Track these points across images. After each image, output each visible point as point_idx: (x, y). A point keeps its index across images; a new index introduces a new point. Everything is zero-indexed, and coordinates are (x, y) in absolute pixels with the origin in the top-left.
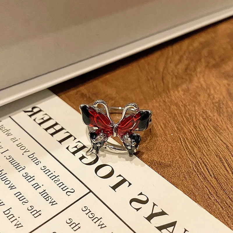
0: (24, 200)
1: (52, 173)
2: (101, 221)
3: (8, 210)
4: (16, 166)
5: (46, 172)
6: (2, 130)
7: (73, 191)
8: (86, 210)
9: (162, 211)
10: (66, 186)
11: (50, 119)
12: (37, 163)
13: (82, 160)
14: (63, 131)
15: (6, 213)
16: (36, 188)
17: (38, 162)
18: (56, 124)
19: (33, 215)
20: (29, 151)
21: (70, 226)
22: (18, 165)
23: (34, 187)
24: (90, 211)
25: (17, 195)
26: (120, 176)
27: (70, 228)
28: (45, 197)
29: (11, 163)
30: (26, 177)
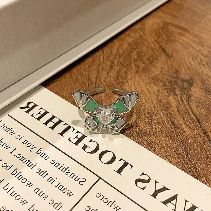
0: (44, 196)
1: (62, 166)
2: (115, 204)
3: (32, 207)
4: (28, 164)
5: (56, 166)
6: (5, 130)
7: (85, 180)
8: (99, 195)
9: (163, 187)
10: (77, 177)
12: (46, 158)
13: (85, 150)
14: (62, 123)
15: (31, 210)
16: (51, 182)
17: (46, 156)
18: (53, 117)
19: (56, 208)
20: (35, 147)
22: (29, 162)
23: (50, 182)
24: (104, 197)
25: (36, 191)
28: (62, 190)
29: (22, 161)
30: (39, 173)
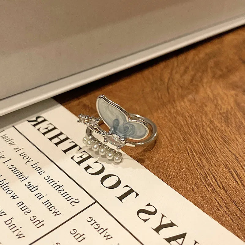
0: (27, 210)
2: (107, 232)
3: (9, 220)
4: (18, 176)
5: (50, 182)
6: (5, 139)
7: (78, 201)
8: (91, 220)
9: (171, 222)
10: (70, 196)
11: (55, 128)
12: (41, 173)
13: (87, 171)
14: (68, 141)
15: (7, 223)
16: (39, 198)
17: (42, 171)
18: (61, 134)
19: (36, 225)
20: (32, 161)
21: (74, 237)
22: (21, 175)
23: (37, 197)
24: (96, 222)
25: (19, 205)
26: (127, 186)
27: (74, 239)
28: (49, 207)
29: (13, 172)
30: (28, 187)
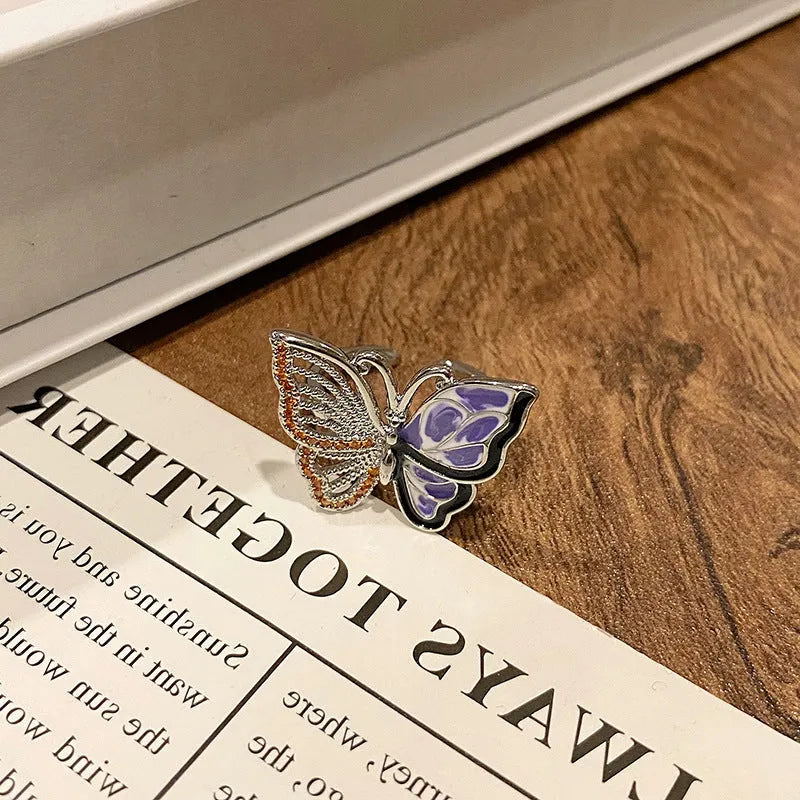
0: (106, 706)
1: (164, 606)
2: (347, 729)
3: (64, 746)
4: (45, 602)
5: (144, 605)
7: (244, 651)
8: (295, 702)
9: (507, 666)
10: (217, 641)
11: (104, 424)
12: (109, 581)
13: (243, 550)
14: (159, 461)
15: (62, 755)
16: (129, 660)
17: (110, 575)
18: (130, 439)
19: (147, 747)
20: (70, 544)
21: (263, 759)
22: (51, 596)
23: (124, 660)
24: (310, 705)
25: (77, 693)
26: (367, 579)
27: (265, 765)
28: (167, 686)
29: (26, 592)
30: (87, 631)
